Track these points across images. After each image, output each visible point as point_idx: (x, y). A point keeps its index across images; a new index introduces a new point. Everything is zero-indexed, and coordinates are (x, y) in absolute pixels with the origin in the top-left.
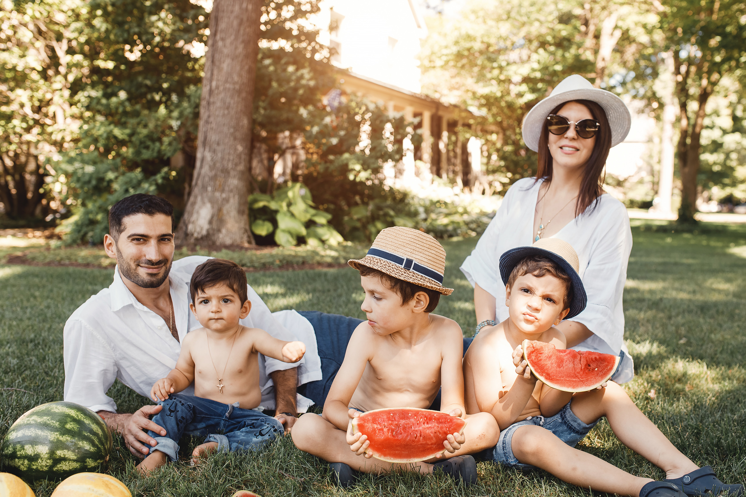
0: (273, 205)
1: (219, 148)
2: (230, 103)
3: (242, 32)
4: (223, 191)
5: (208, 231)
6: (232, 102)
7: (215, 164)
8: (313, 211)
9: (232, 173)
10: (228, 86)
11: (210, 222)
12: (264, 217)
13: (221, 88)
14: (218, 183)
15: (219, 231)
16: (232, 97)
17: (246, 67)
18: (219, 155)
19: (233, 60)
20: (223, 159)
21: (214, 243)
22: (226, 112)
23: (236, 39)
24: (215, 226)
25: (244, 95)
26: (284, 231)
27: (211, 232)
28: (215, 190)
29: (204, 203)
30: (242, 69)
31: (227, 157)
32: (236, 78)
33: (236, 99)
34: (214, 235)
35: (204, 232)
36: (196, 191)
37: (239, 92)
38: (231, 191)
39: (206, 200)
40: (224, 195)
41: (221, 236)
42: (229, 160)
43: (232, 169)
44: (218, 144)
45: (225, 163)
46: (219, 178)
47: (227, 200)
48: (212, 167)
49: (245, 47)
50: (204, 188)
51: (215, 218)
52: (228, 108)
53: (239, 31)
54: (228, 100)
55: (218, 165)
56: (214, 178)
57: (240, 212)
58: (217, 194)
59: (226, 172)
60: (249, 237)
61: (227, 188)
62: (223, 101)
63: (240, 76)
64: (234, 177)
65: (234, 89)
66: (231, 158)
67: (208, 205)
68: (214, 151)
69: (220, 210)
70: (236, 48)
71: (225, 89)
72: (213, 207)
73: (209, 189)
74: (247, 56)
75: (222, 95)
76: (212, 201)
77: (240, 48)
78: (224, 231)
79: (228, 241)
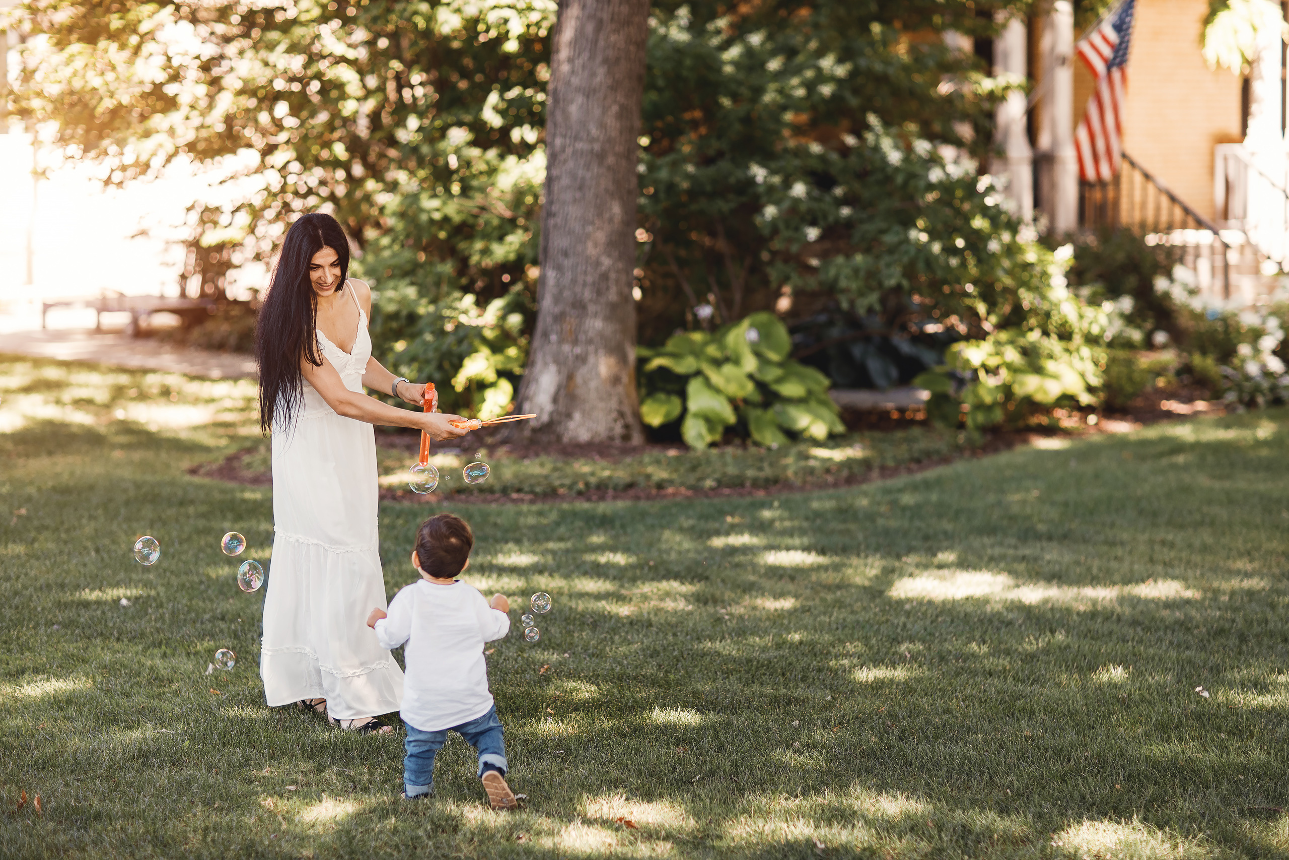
0: (679, 367)
1: (567, 263)
2: (583, 179)
3: (601, 43)
4: (575, 342)
5: (551, 414)
6: (588, 175)
7: (561, 292)
9: (591, 308)
10: (580, 146)
11: (555, 400)
13: (569, 151)
14: (566, 327)
15: (569, 416)
16: (587, 167)
17: (615, 109)
18: (569, 275)
19: (588, 97)
20: (574, 281)
21: (559, 438)
22: (578, 195)
23: (592, 58)
24: (562, 407)
25: (611, 160)
26: (696, 415)
27: (556, 417)
28: (561, 341)
29: (546, 364)
30: (605, 110)
31: (580, 279)
32: (594, 131)
33: (595, 169)
34: (559, 423)
35: (545, 418)
37: (600, 157)
39: (549, 358)
40: (578, 350)
41: (572, 425)
42: (585, 284)
43: (591, 300)
44: (566, 254)
45: (578, 289)
46: (568, 318)
47: (583, 359)
48: (557, 300)
49: (609, 73)
51: (562, 392)
52: (581, 188)
53: (595, 42)
54: (580, 173)
55: (567, 293)
56: (559, 318)
58: (566, 348)
59: (580, 306)
60: (627, 427)
61: (582, 337)
62: (574, 176)
63: (602, 125)
64: (596, 315)
65: (592, 151)
66: (590, 279)
67: (553, 368)
68: (559, 268)
69: (570, 377)
70: (593, 74)
71: (575, 153)
72: (559, 372)
73: (554, 338)
74: (614, 88)
75: (571, 164)
76: (559, 361)
77: (601, 73)
78: (577, 416)
79: (584, 436)
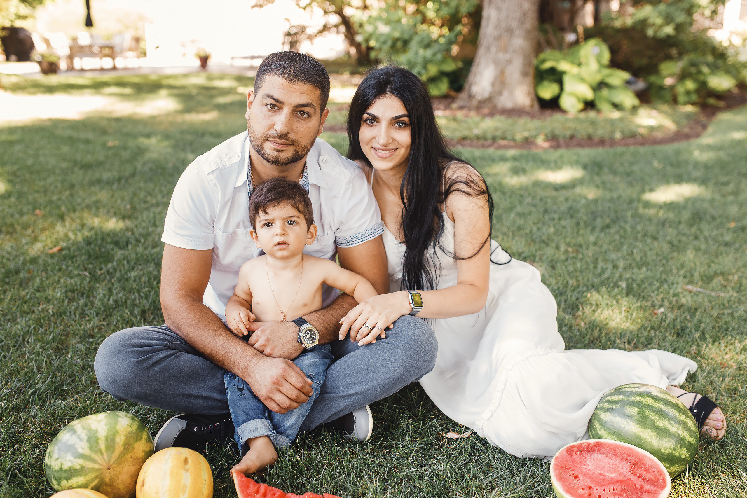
0: (563, 66)
1: (504, 6)
4: (506, 52)
5: (491, 93)
7: (499, 23)
8: (607, 71)
9: (517, 32)
11: (493, 84)
12: (551, 77)
14: (501, 43)
15: (500, 93)
18: (504, 13)
20: (507, 17)
21: (495, 107)
24: (497, 88)
26: (570, 94)
27: (493, 94)
28: (497, 51)
29: (487, 64)
31: (511, 15)
34: (495, 97)
35: (486, 95)
36: (481, 51)
38: (514, 51)
39: (490, 61)
40: (508, 56)
41: (502, 98)
43: (516, 28)
45: (509, 21)
46: (503, 38)
47: (509, 62)
48: (497, 27)
50: (488, 48)
51: (498, 80)
55: (503, 23)
56: (498, 38)
57: (525, 74)
58: (501, 55)
59: (510, 31)
60: (532, 100)
61: (510, 49)
64: (519, 36)
66: (517, 15)
67: (492, 66)
68: (499, 9)
69: (503, 72)
72: (496, 68)
73: (493, 49)
76: (496, 62)
78: (506, 94)
79: (509, 105)
